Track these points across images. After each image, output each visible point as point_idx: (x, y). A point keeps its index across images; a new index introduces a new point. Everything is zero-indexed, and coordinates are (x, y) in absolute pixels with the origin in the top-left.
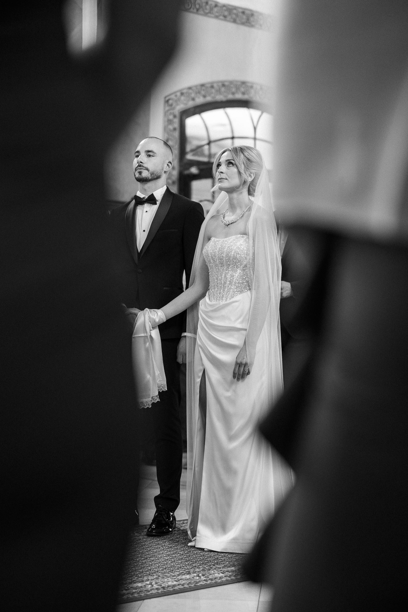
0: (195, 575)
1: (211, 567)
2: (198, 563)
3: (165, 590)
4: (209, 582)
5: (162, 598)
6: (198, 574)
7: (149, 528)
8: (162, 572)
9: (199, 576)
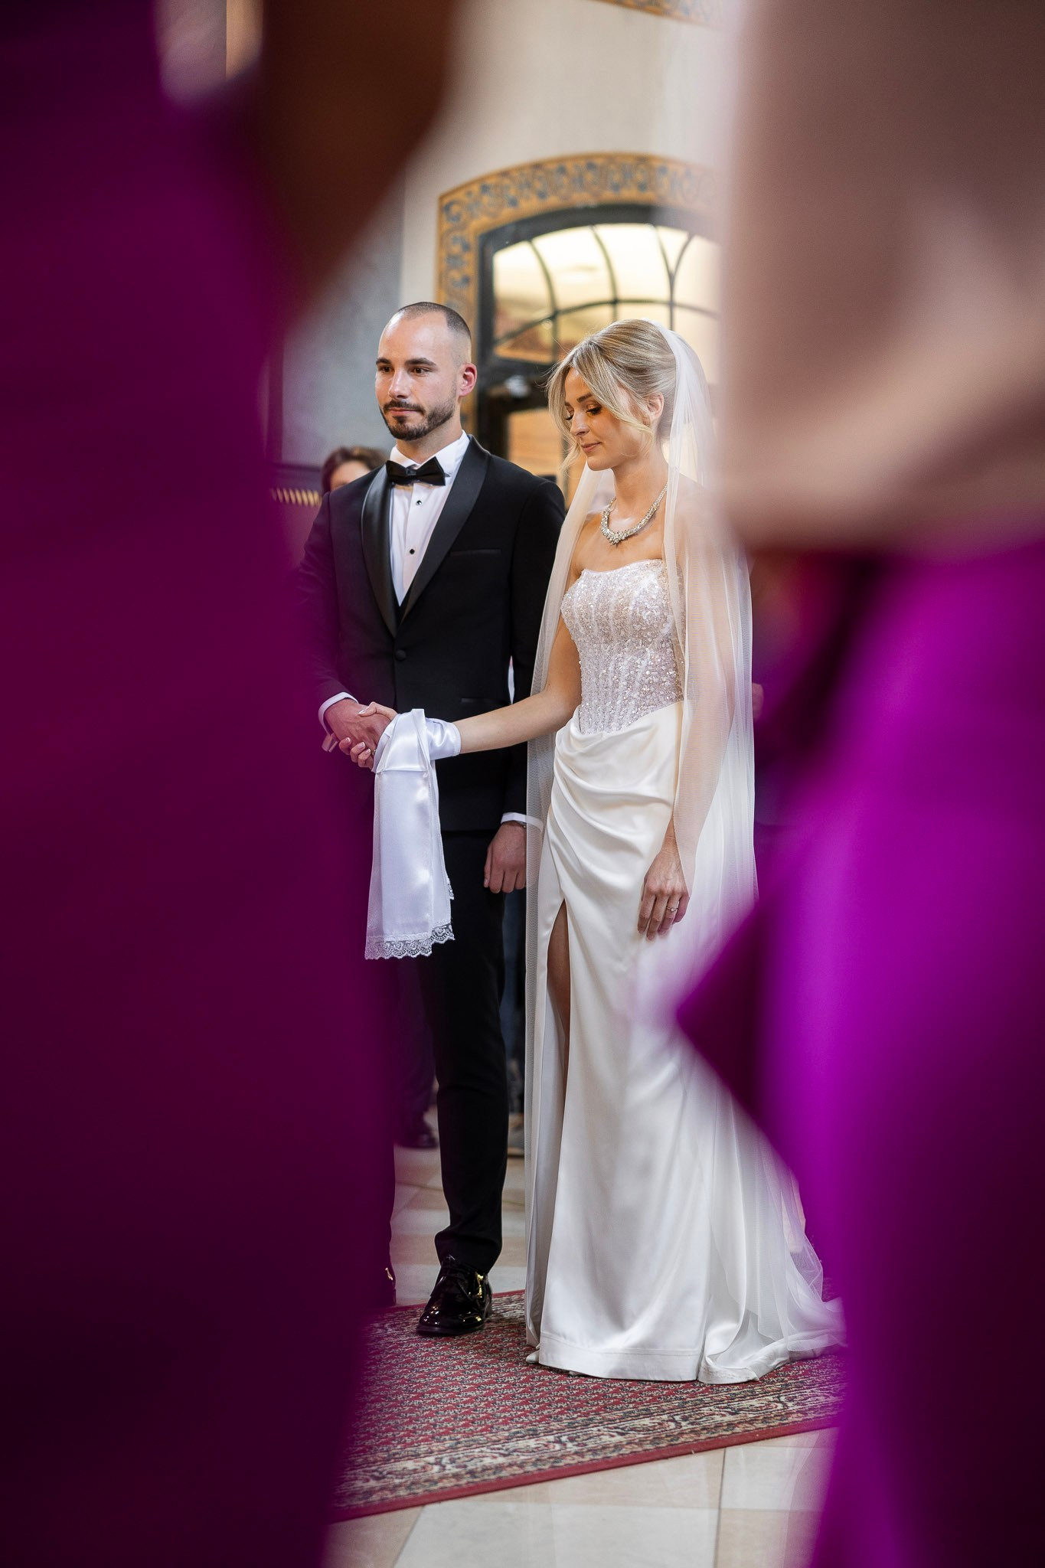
0: (551, 1438)
1: (591, 1417)
2: (557, 1408)
3: (475, 1480)
4: (588, 1458)
5: (471, 1499)
6: (559, 1437)
7: (424, 1316)
8: (464, 1432)
9: (560, 1442)
